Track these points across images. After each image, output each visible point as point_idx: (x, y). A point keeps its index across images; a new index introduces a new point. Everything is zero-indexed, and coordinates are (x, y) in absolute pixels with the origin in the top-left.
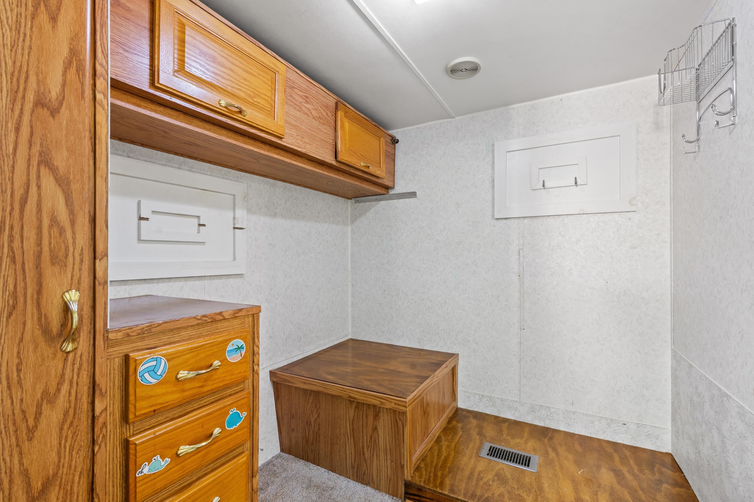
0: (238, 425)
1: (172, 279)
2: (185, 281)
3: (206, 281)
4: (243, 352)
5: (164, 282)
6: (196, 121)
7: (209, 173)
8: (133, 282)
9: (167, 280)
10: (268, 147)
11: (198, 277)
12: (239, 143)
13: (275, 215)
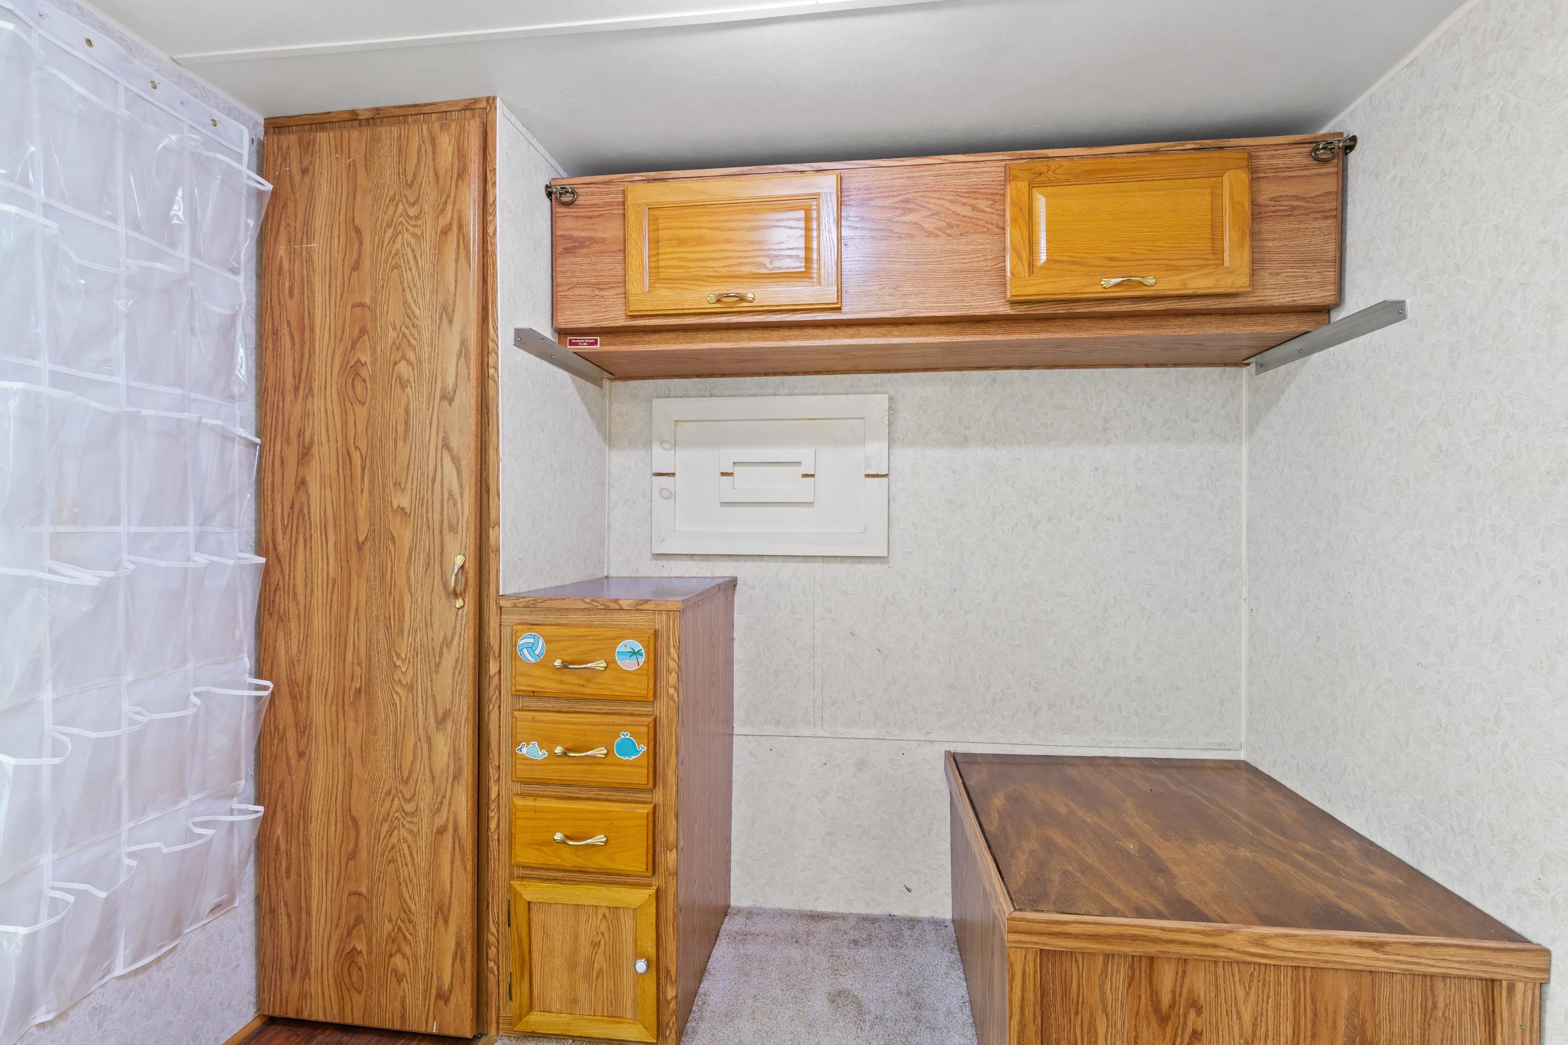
0: (633, 757)
1: (765, 558)
5: (754, 561)
6: (701, 335)
7: (822, 391)
8: (717, 558)
9: (757, 558)
12: (770, 343)
13: (965, 442)
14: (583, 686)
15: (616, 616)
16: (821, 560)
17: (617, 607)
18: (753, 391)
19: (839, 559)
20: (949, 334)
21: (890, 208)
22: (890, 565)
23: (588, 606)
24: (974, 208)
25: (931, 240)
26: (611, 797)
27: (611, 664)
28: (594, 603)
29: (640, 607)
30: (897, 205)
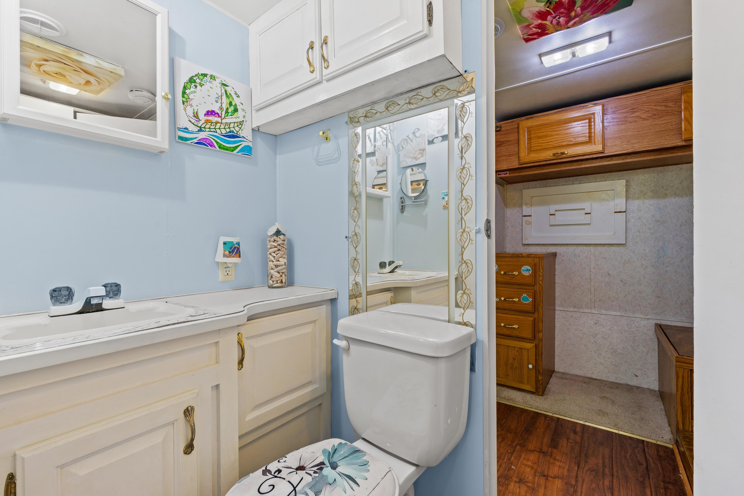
0: (527, 302)
1: (569, 245)
2: (577, 246)
3: (592, 247)
4: (531, 272)
5: (564, 246)
7: (594, 181)
8: (548, 245)
9: (566, 245)
10: (599, 160)
11: (586, 244)
12: (573, 167)
13: (666, 196)
14: (511, 280)
15: (521, 259)
16: (594, 245)
17: (521, 256)
18: (564, 184)
19: (602, 245)
20: (654, 155)
21: (626, 112)
22: (627, 247)
23: (512, 256)
24: (666, 106)
25: (645, 122)
26: (519, 315)
27: (520, 273)
28: (514, 255)
29: (529, 256)
30: (629, 111)
